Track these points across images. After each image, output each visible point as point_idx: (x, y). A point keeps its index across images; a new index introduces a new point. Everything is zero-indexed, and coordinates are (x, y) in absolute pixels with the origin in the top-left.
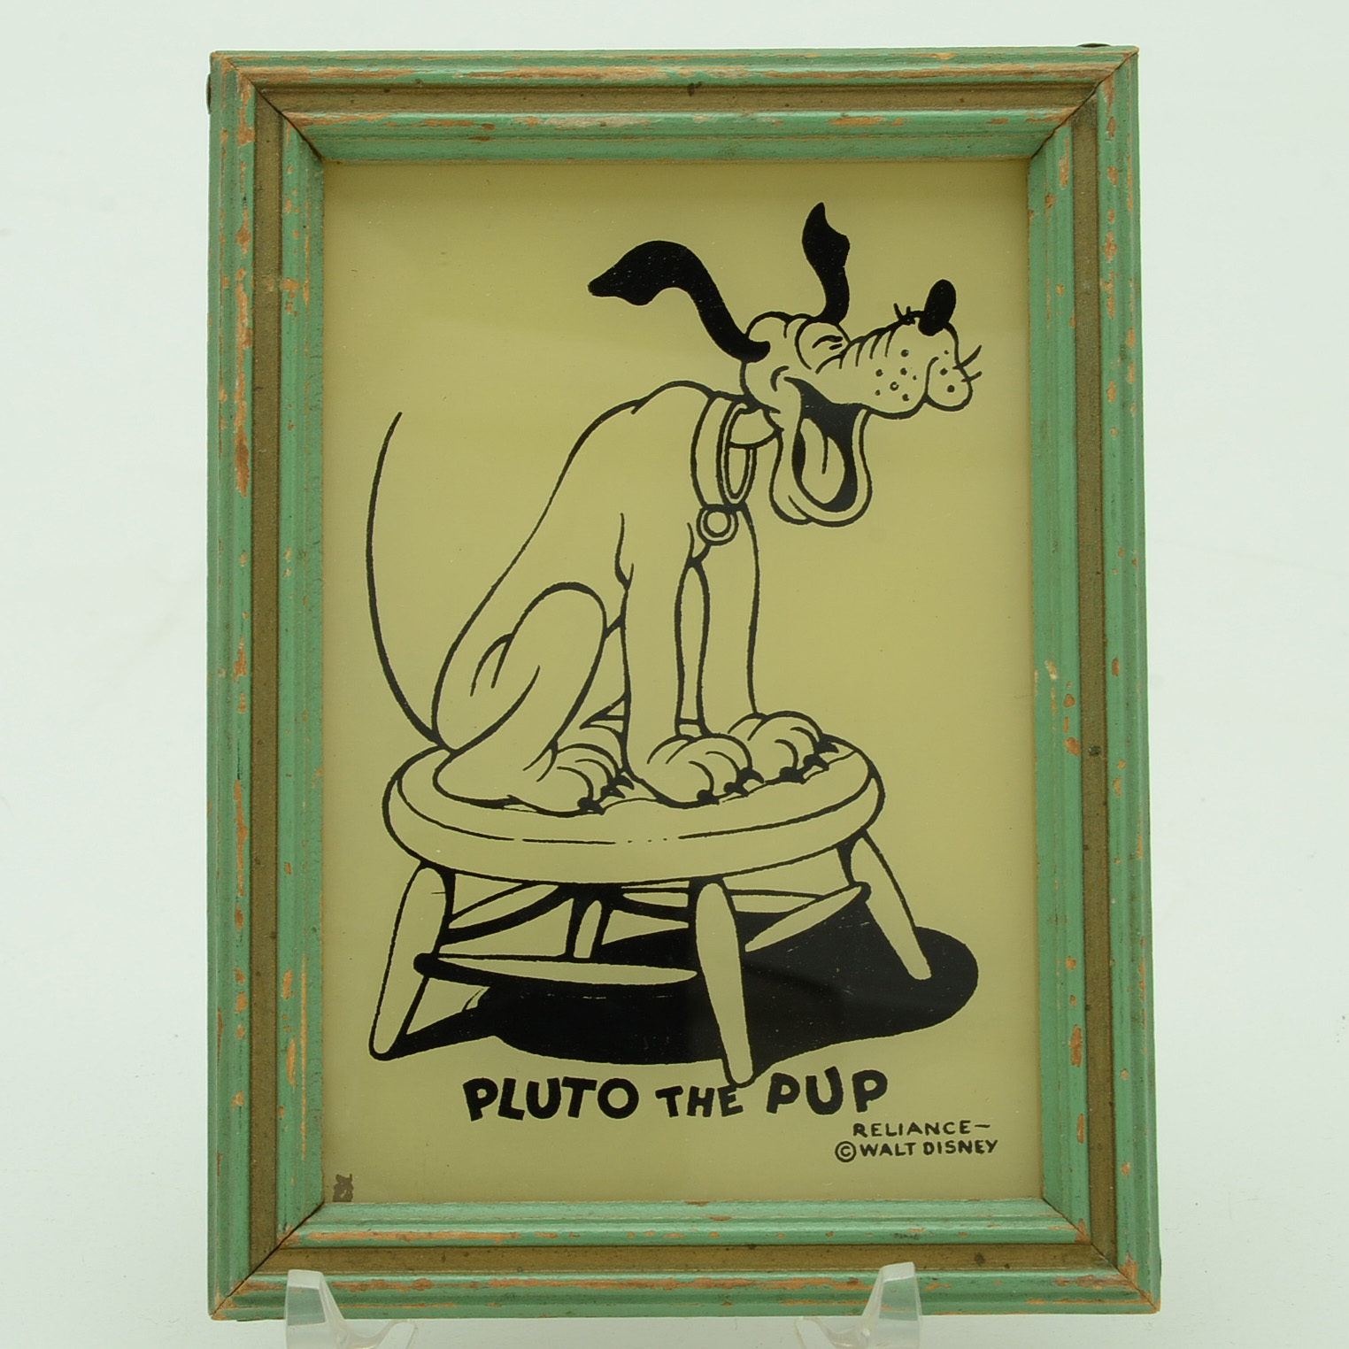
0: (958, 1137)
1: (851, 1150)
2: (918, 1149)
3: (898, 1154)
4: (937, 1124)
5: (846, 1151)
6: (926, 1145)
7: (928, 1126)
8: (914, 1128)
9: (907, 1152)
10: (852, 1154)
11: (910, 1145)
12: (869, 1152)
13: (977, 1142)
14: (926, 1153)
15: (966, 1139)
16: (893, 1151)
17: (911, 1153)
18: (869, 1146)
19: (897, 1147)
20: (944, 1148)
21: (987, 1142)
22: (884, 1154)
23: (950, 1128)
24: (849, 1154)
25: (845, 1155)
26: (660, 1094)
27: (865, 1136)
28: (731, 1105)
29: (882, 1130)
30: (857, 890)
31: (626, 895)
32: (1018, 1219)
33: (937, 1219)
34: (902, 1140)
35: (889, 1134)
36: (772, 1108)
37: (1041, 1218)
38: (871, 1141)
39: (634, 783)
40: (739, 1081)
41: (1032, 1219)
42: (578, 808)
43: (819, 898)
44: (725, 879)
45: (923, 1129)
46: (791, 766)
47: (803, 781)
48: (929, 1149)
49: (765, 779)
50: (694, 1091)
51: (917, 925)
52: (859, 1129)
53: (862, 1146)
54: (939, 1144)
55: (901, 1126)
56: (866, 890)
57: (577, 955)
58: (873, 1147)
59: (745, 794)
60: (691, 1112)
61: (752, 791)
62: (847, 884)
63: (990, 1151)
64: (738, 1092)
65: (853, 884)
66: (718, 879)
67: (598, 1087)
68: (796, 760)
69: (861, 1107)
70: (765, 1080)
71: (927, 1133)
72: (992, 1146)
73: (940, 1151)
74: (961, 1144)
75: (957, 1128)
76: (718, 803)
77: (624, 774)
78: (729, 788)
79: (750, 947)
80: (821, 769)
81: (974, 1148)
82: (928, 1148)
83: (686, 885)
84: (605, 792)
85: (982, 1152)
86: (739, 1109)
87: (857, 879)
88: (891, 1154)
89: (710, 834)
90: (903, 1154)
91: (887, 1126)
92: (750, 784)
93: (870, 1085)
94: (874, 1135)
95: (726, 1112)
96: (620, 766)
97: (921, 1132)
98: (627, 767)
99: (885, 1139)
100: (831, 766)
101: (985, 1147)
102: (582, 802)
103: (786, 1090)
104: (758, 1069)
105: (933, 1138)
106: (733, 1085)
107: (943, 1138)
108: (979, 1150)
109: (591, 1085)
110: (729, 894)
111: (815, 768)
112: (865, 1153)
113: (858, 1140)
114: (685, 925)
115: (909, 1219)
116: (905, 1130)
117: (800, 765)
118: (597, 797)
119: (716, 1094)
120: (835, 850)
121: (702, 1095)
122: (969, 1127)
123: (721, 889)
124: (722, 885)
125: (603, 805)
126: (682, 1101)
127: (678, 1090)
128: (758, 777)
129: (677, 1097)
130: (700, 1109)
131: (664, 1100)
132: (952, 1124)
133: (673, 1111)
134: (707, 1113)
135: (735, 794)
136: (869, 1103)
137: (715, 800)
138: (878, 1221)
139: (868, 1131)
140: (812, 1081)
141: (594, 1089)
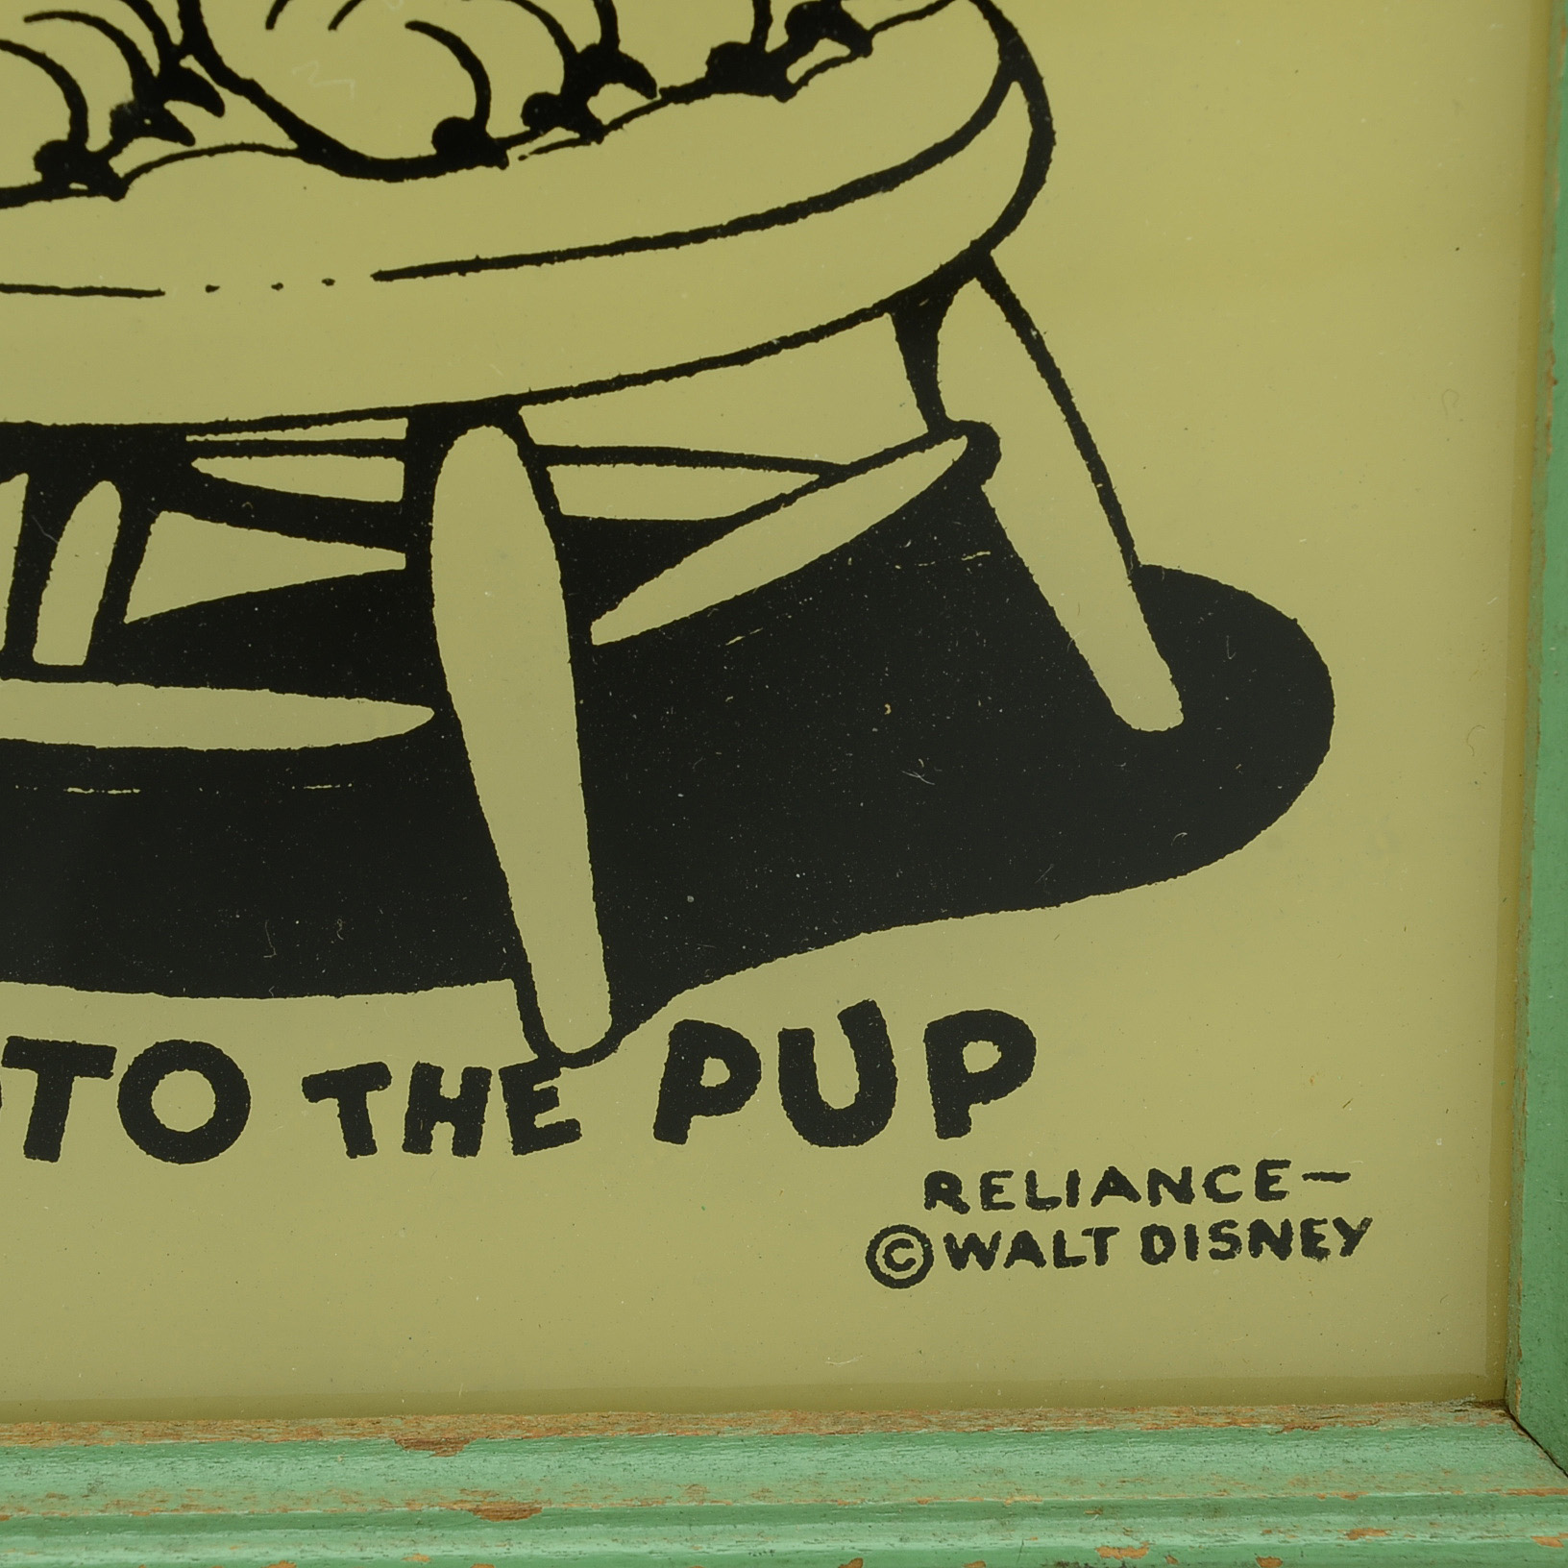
0: (1247, 1211)
1: (917, 1252)
2: (1125, 1247)
3: (1061, 1260)
4: (1187, 1172)
5: (900, 1256)
6: (1148, 1234)
7: (1156, 1178)
8: (1114, 1184)
9: (1092, 1256)
10: (920, 1262)
11: (1101, 1236)
12: (972, 1257)
13: (1308, 1225)
14: (1149, 1256)
15: (1273, 1215)
16: (1047, 1251)
17: (1102, 1258)
18: (973, 1241)
19: (1059, 1240)
20: (1205, 1244)
21: (1340, 1224)
22: (1019, 1263)
23: (1224, 1183)
24: (911, 1262)
25: (898, 1268)
26: (316, 1087)
27: (962, 1208)
28: (542, 1120)
29: (1014, 1190)
30: (953, 449)
31: (202, 465)
32: (1442, 1506)
33: (1188, 1509)
34: (1074, 1222)
35: (1035, 1203)
36: (671, 1126)
37: (1516, 1501)
38: (980, 1223)
39: (224, 93)
40: (568, 1045)
41: (1487, 1505)
42: (36, 177)
43: (829, 474)
44: (526, 412)
45: (1141, 1186)
46: (744, 36)
47: (785, 92)
48: (1159, 1246)
49: (662, 82)
50: (426, 1077)
51: (1144, 559)
52: (942, 1188)
53: (950, 1239)
54: (1190, 1231)
55: (1073, 1179)
56: (984, 445)
57: (43, 653)
58: (986, 1240)
59: (592, 131)
60: (417, 1141)
61: (617, 124)
62: (920, 428)
63: (1347, 1251)
64: (566, 1081)
65: (940, 428)
66: (503, 412)
67: (120, 1067)
68: (763, 19)
69: (952, 1122)
70: (649, 1045)
71: (1155, 1199)
72: (1352, 1238)
73: (1192, 1253)
74: (1260, 1231)
75: (1246, 1182)
76: (503, 164)
77: (189, 62)
78: (540, 113)
79: (606, 630)
80: (843, 51)
81: (1296, 1243)
82: (1156, 1244)
83: (396, 429)
84: (126, 126)
85: (1322, 1254)
86: (568, 1132)
87: (954, 412)
88: (1040, 1262)
89: (477, 265)
90: (1078, 1261)
91: (1031, 1178)
92: (610, 100)
93: (980, 1056)
94: (988, 1203)
95: (527, 1139)
96: (176, 35)
97: (1134, 1196)
98: (197, 38)
99: (1021, 1219)
100: (879, 41)
101: (1333, 1240)
102: (49, 157)
103: (715, 1073)
104: (628, 1013)
105: (1171, 1214)
106: (550, 1059)
107: (1203, 1212)
108: (1313, 1247)
109: (98, 1060)
110: (538, 460)
111: (827, 48)
112: (958, 1260)
113: (940, 1222)
114: (397, 561)
115: (1099, 1510)
116: (1087, 1189)
117: (777, 37)
118: (99, 137)
119: (496, 1088)
120: (887, 318)
121: (451, 1088)
122: (1287, 1180)
123: (511, 446)
124: (517, 431)
125: (120, 165)
126: (387, 1110)
127: (376, 1075)
128: (637, 76)
129: (372, 1097)
130: (443, 1133)
131: (331, 1106)
132: (1235, 1171)
133: (359, 1139)
134: (467, 1144)
135: (559, 134)
136: (976, 1110)
137: (495, 154)
138: (1003, 1515)
139: (971, 1193)
140: (797, 1046)
141: (107, 1075)
